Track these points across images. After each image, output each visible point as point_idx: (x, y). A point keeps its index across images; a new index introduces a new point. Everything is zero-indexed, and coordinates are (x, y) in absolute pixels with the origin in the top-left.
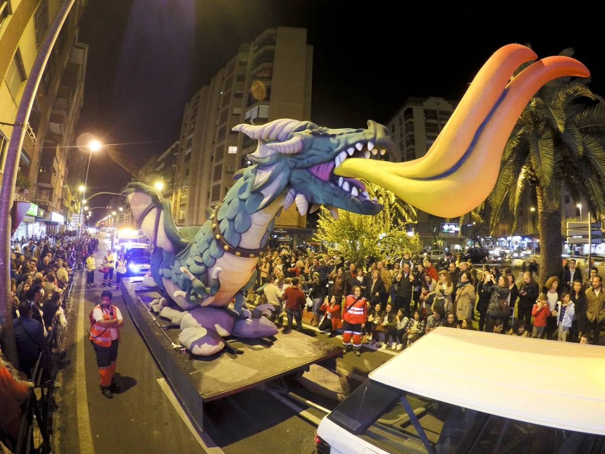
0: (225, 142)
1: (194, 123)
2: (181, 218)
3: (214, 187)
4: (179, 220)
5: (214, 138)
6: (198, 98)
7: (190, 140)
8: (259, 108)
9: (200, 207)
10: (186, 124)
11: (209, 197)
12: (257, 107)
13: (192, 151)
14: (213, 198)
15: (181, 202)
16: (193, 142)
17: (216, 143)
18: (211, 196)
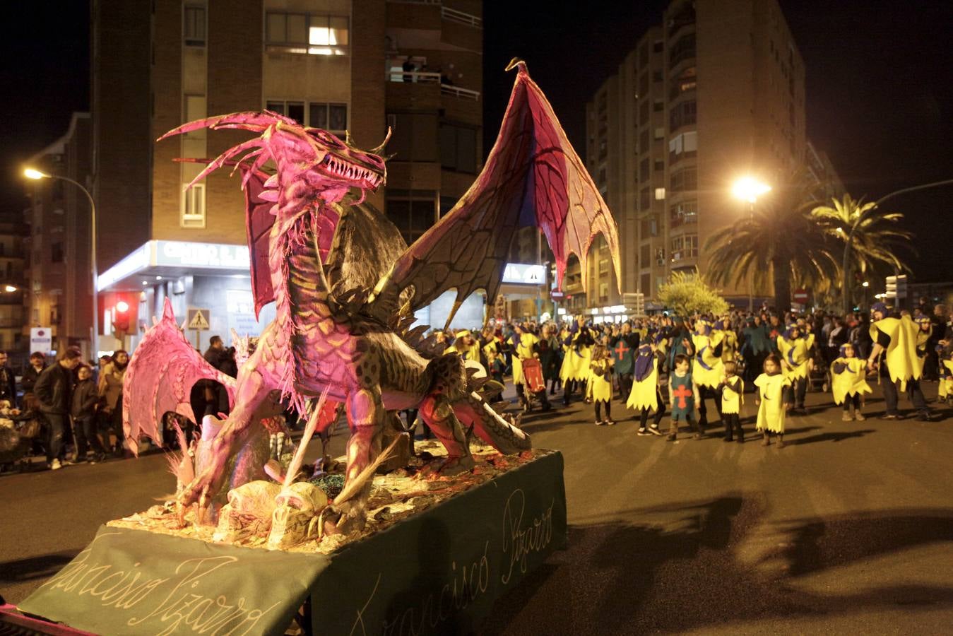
0: (649, 183)
1: (605, 141)
2: (602, 294)
3: (642, 248)
4: (600, 298)
5: (636, 173)
6: (605, 95)
7: (603, 172)
8: (683, 137)
9: (627, 277)
10: (592, 141)
11: (637, 262)
12: (681, 135)
13: (607, 188)
14: (642, 264)
15: (600, 269)
16: (607, 173)
17: (639, 181)
18: (640, 262)
